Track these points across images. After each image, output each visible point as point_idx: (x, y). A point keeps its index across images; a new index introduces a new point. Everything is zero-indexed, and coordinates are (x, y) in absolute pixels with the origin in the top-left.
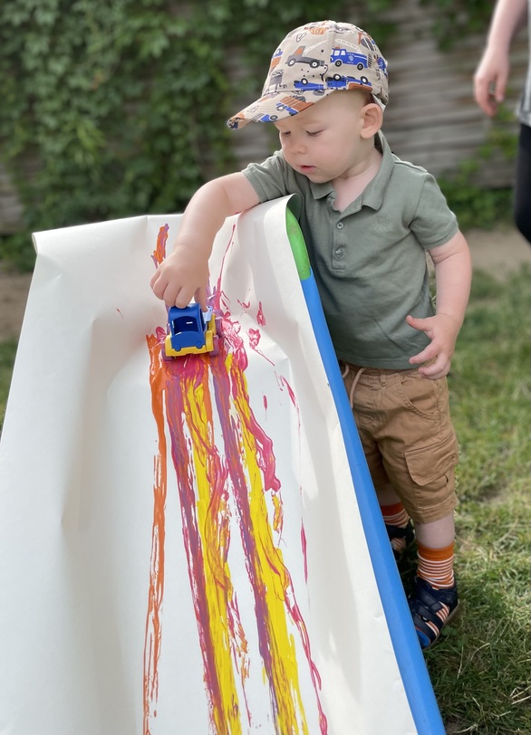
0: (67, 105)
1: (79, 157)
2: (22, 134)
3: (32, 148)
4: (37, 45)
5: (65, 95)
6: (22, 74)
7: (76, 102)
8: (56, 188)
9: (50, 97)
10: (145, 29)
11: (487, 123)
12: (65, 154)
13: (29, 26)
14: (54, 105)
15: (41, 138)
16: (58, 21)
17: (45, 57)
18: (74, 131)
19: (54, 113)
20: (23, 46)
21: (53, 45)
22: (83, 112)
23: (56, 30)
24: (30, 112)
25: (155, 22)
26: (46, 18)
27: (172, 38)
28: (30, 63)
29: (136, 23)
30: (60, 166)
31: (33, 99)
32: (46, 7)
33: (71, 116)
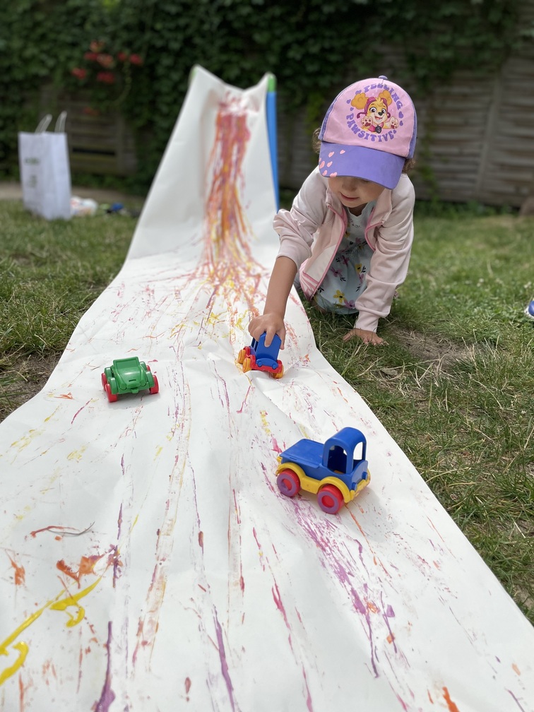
2: (146, 114)
4: (166, 61)
6: (153, 77)
10: (229, 62)
13: (164, 49)
16: (181, 49)
17: (170, 68)
19: (168, 104)
20: (158, 62)
21: (176, 63)
23: (178, 54)
24: (153, 101)
25: (235, 58)
26: (175, 46)
27: (243, 70)
28: (160, 71)
29: (224, 57)
31: (158, 93)
32: (176, 40)
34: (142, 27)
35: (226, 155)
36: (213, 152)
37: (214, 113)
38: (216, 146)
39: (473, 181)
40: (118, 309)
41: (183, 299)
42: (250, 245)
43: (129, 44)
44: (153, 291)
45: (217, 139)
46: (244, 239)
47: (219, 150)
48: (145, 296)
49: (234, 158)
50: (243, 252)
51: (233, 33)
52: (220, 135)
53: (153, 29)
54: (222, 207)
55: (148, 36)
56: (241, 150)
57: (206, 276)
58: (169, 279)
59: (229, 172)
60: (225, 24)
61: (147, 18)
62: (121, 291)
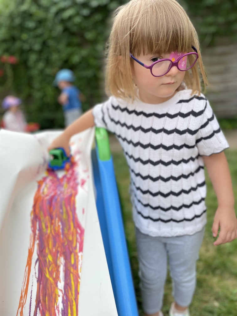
2: (26, 90)
4: (33, 57)
6: (27, 68)
12: (42, 98)
13: (31, 50)
16: (41, 49)
23: (40, 52)
24: (29, 83)
25: (75, 50)
26: (37, 47)
28: (31, 64)
29: (69, 50)
34: (13, 39)
43: (7, 51)
51: (72, 34)
53: (21, 40)
55: (18, 44)
60: (66, 30)
61: (16, 33)
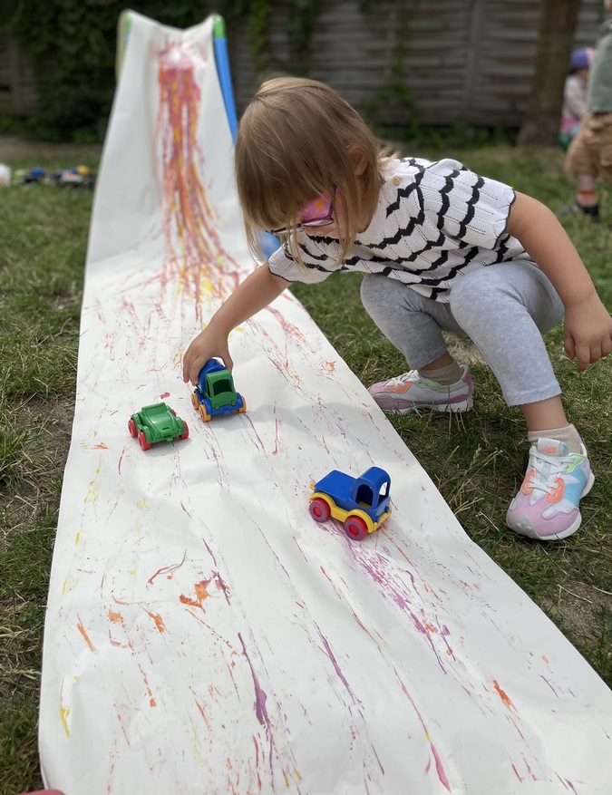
0: (83, 18)
1: (88, 58)
2: (46, 37)
3: (53, 48)
5: (82, 11)
7: (91, 17)
8: (67, 81)
9: (72, 10)
11: (388, 73)
12: (78, 56)
14: (74, 17)
15: (61, 41)
18: (86, 39)
22: (93, 25)
24: (54, 21)
30: (71, 64)
31: (59, 10)
33: (84, 27)
35: (175, 119)
36: (160, 117)
37: (156, 67)
38: (161, 109)
39: (459, 98)
40: (110, 341)
41: (168, 317)
42: (219, 233)
44: (132, 306)
45: (162, 100)
46: (211, 226)
47: (166, 115)
48: (126, 316)
49: (184, 123)
50: (210, 242)
52: (166, 95)
54: (179, 187)
56: (192, 112)
57: (178, 276)
58: (140, 285)
59: (181, 141)
62: (100, 311)
